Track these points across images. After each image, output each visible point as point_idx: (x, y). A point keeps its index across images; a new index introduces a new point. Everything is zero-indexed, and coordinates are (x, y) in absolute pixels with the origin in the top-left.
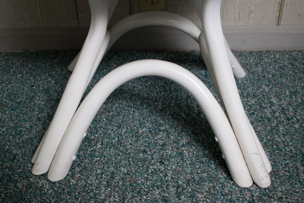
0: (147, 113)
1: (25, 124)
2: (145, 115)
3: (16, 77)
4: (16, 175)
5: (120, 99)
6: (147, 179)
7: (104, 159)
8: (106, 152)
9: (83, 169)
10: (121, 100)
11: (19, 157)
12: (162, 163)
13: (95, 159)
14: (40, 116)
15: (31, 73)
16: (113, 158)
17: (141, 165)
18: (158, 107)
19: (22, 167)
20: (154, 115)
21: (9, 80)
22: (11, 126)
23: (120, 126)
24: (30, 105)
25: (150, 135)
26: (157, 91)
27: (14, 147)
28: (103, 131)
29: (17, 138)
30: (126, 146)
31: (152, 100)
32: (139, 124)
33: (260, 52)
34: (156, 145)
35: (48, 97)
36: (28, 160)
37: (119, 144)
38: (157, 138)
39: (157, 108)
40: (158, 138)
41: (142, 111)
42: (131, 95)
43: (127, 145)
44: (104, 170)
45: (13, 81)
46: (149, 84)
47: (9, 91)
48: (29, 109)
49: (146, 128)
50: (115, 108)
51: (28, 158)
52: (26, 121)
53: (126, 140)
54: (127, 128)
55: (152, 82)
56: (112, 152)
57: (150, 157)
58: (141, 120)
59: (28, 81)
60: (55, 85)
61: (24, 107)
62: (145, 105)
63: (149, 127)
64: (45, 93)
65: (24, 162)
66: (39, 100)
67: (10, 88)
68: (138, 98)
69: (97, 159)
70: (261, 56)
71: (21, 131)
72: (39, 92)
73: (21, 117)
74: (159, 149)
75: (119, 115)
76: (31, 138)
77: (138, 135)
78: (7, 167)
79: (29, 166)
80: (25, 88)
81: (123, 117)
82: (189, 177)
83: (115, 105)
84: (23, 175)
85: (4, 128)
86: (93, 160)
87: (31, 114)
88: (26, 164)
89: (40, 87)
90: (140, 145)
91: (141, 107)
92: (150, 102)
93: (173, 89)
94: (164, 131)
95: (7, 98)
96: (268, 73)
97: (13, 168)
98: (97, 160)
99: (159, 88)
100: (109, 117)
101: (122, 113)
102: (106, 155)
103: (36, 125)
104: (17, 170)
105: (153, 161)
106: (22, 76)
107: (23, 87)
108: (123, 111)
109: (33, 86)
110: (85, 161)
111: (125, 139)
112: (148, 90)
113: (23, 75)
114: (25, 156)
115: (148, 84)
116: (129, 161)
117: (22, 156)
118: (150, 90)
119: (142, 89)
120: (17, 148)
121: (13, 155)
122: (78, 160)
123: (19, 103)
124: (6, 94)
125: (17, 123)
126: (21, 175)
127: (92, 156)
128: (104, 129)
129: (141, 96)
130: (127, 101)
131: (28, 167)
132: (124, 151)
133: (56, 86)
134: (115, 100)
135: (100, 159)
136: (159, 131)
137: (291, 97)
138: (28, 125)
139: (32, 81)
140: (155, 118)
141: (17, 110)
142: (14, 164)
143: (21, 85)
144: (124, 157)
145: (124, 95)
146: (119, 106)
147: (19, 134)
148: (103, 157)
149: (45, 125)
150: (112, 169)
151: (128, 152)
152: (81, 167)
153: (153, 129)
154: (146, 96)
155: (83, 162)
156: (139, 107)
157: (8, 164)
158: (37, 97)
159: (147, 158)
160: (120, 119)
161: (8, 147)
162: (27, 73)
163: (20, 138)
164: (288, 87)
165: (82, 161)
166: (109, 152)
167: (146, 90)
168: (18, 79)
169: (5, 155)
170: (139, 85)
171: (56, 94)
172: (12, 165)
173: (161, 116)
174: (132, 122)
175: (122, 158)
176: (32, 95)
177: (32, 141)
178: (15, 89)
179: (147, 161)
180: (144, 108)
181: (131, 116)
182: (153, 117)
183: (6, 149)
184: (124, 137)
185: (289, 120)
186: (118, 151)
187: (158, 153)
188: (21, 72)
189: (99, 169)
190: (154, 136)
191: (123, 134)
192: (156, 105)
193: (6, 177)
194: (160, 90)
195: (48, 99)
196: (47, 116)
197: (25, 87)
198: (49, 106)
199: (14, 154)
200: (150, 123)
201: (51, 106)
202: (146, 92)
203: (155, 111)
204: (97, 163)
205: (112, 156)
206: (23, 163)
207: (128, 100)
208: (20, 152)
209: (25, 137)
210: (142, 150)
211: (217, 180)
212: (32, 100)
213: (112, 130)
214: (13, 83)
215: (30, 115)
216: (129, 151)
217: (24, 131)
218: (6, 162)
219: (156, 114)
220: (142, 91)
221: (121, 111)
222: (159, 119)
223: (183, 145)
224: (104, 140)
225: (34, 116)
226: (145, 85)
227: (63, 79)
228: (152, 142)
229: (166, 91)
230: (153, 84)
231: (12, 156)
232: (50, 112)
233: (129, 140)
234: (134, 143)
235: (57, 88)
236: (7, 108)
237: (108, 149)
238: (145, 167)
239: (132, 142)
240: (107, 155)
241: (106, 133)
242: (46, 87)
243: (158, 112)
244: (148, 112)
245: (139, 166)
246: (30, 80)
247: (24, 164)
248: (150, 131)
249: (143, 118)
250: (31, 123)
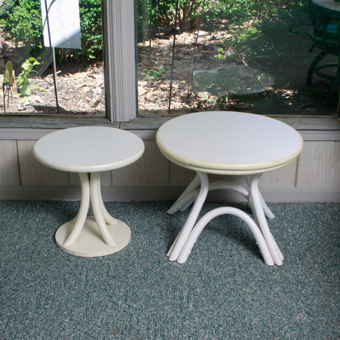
6: (225, 263)
9: (193, 259)
12: (231, 257)
24: (153, 232)
27: (154, 251)
33: (285, 203)
35: (161, 228)
64: (158, 226)
70: (285, 206)
79: (166, 258)
82: (244, 262)
89: (154, 222)
93: (232, 224)
94: (230, 244)
96: (288, 216)
107: (143, 222)
109: (149, 222)
110: (193, 256)
123: (146, 231)
137: (299, 229)
139: (147, 219)
143: (141, 221)
150: (207, 259)
162: (141, 215)
164: (298, 224)
176: (151, 227)
178: (139, 223)
185: (296, 239)
188: (138, 214)
197: (145, 222)
202: (217, 226)
211: (258, 263)
215: (155, 237)
219: (224, 236)
220: (215, 225)
223: (241, 250)
229: (228, 225)
242: (157, 223)
249: (218, 238)
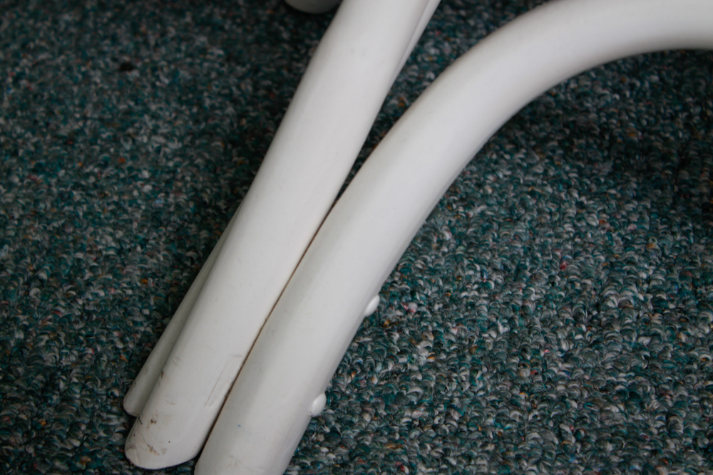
0: (641, 220)
1: (94, 234)
2: (632, 227)
3: (55, 22)
4: (58, 464)
5: (518, 148)
7: (448, 415)
8: (454, 386)
9: (352, 456)
10: (524, 151)
11: (69, 384)
13: (408, 413)
14: (159, 203)
15: (117, 10)
16: (488, 416)
17: (615, 459)
18: (693, 191)
19: (83, 427)
20: (675, 229)
21: (23, 36)
22: (36, 243)
23: (520, 269)
24: (116, 154)
25: (656, 319)
26: (690, 117)
27: (46, 338)
28: (440, 290)
29: (59, 295)
30: (545, 364)
31: (664, 158)
32: (604, 268)
34: (689, 372)
35: (197, 122)
36: (108, 397)
37: (514, 355)
38: (688, 335)
39: (692, 195)
40: (697, 339)
41: (619, 208)
42: (568, 131)
43: (553, 361)
44: (444, 466)
45: (41, 39)
46: (652, 84)
47: (24, 82)
48: (110, 170)
49: (637, 285)
50: (494, 188)
51: (108, 390)
52: (101, 224)
53: (546, 339)
54: (551, 281)
55: (664, 73)
56: (481, 385)
57: (656, 425)
58: (617, 248)
59: (107, 42)
60: (225, 69)
61: (89, 159)
62: (634, 179)
63: (653, 283)
64: (180, 101)
65: (93, 408)
66: (154, 131)
67: (27, 71)
68: (600, 146)
69: (416, 414)
71: (78, 268)
72: (154, 96)
73: (79, 203)
74: (700, 391)
75: (513, 219)
76: (120, 302)
77: (604, 319)
78: (19, 424)
79: (115, 426)
80: (92, 73)
81: (533, 232)
83: (493, 172)
84: (88, 467)
85: (6, 247)
86: (399, 420)
87: (120, 193)
88: (99, 416)
89: (158, 72)
90: (609, 366)
91: (614, 187)
92: (659, 165)
95: (14, 115)
97: (43, 429)
98: (414, 419)
99: (697, 104)
100: (468, 226)
101: (527, 209)
102: (456, 402)
103: (144, 243)
104: (62, 441)
105: (672, 445)
106: (77, 19)
107: (83, 69)
108: (532, 202)
109: (127, 67)
110: (362, 420)
111: (543, 332)
112: (648, 113)
113: (85, 16)
114: (94, 381)
115: (647, 85)
116: (560, 435)
117: (84, 378)
118: (659, 112)
119: (621, 105)
120: (60, 341)
121: (44, 370)
122: (331, 411)
123: (69, 141)
124: (12, 99)
125: (60, 231)
126: (78, 465)
127: (393, 399)
128: (446, 280)
129: (612, 138)
130: (550, 158)
131: (108, 430)
132: (537, 387)
133: (231, 71)
134: (497, 152)
135: (427, 414)
136: (698, 306)
138: (108, 241)
139: (125, 43)
140: (680, 242)
141: (62, 173)
142: (48, 411)
143: (74, 60)
144: (535, 416)
145: (536, 127)
146: (513, 179)
147: (70, 280)
148: (442, 408)
149: (181, 246)
150: (483, 465)
151: (557, 393)
152: (342, 444)
153: (672, 295)
154: (636, 139)
155: (351, 424)
156: (604, 188)
157: (21, 411)
158: (147, 117)
159: (646, 428)
160: (517, 236)
161: (20, 335)
162: (102, 6)
163: (74, 300)
165: (349, 418)
166: (467, 386)
167: (638, 112)
168: (62, 34)
169: (10, 371)
170: (605, 87)
171: (230, 110)
172: (39, 416)
173: (707, 234)
174: (575, 255)
175: (530, 418)
176: (122, 107)
177: (127, 313)
178: (50, 75)
179: (642, 440)
180: (630, 193)
181: (568, 227)
182: (670, 238)
183: (12, 343)
184: (537, 320)
186: (509, 384)
187: (696, 409)
188: (76, 4)
189: (424, 461)
190: (678, 327)
191: (531, 307)
192: (684, 182)
193: (13, 466)
194: (703, 114)
195: (195, 128)
196: (192, 205)
197: (94, 68)
198: (199, 161)
199: (48, 368)
200: (658, 266)
201: (208, 162)
202: (638, 121)
203: (680, 208)
204: (415, 433)
205: (484, 404)
206: (86, 411)
207: (553, 151)
208: (73, 358)
209: (97, 295)
210: (619, 387)
212: (123, 129)
213: (483, 286)
214: (42, 49)
215: (116, 198)
216: (560, 388)
217: (92, 269)
218: (14, 400)
219: (683, 224)
220: (620, 114)
221: (523, 204)
222: (702, 248)
224: (447, 331)
225: (133, 201)
226: (632, 87)
227: (258, 41)
228: (670, 355)
230: (671, 82)
231: (40, 377)
232: (203, 190)
233: (560, 336)
234: (581, 352)
235: (232, 80)
236: (14, 160)
237: (464, 375)
238: (637, 467)
239: (575, 348)
240: (460, 398)
241: (453, 300)
243: (695, 218)
244: (650, 213)
245: (607, 461)
246: (114, 39)
247: (92, 417)
248: (658, 303)
249: (623, 239)
250: (120, 234)
